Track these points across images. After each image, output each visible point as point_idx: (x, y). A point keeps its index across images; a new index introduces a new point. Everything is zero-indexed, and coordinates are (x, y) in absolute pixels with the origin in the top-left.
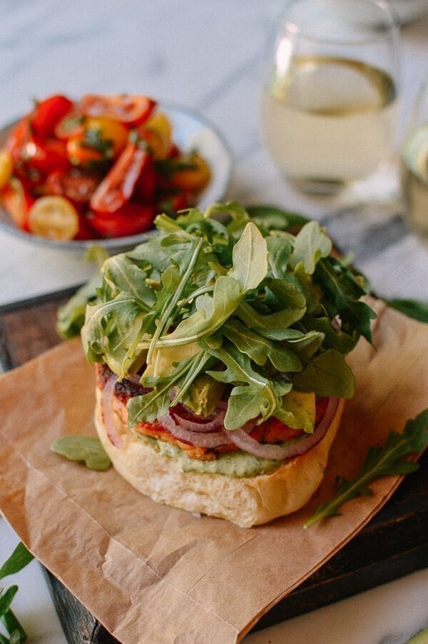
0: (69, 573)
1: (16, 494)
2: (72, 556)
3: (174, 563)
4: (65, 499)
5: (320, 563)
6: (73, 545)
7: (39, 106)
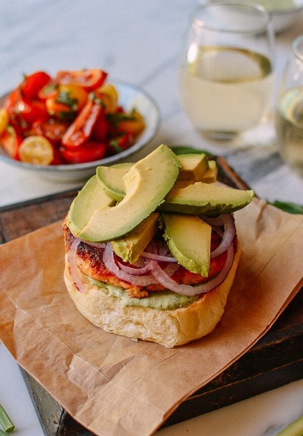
0: (44, 376)
1: (7, 324)
2: (46, 366)
3: (118, 370)
4: (42, 329)
5: (222, 369)
6: (47, 359)
7: (27, 78)
